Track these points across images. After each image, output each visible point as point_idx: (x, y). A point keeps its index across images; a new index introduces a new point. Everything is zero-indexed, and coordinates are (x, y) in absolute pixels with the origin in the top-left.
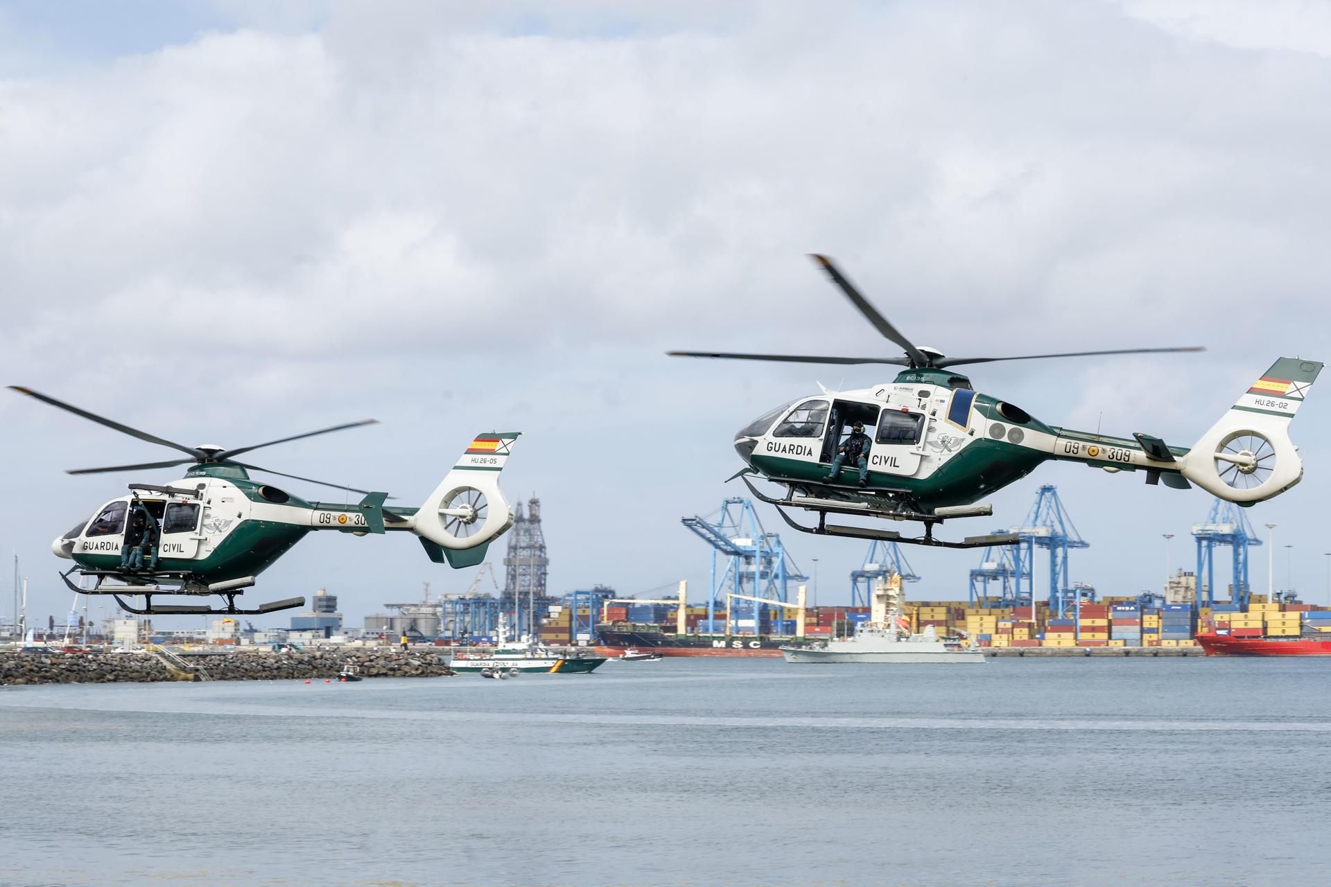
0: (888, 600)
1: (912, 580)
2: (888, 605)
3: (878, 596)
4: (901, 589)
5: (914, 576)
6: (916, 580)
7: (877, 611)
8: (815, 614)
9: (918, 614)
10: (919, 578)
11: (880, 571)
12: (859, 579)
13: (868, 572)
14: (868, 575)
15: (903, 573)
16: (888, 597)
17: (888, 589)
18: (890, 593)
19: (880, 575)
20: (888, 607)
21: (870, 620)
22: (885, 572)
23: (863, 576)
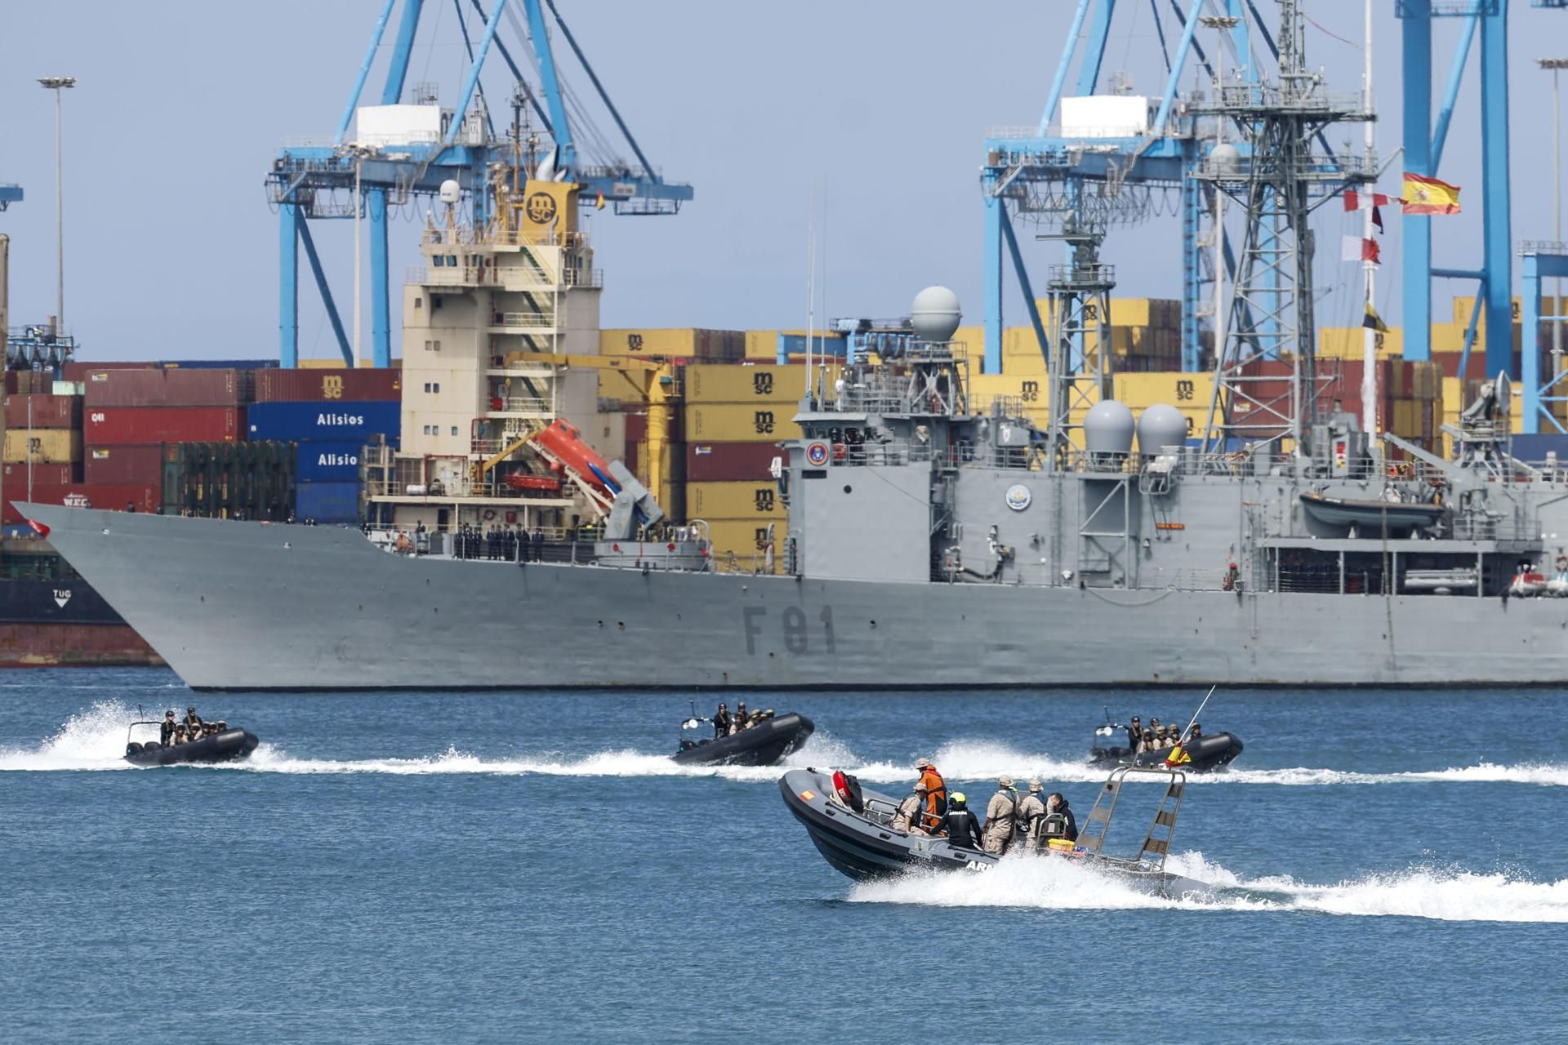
0: (499, 319)
1: (637, 203)
2: (498, 351)
3: (439, 300)
4: (574, 254)
5: (652, 185)
6: (665, 204)
7: (432, 388)
8: (64, 412)
9: (677, 407)
10: (683, 193)
11: (449, 149)
12: (323, 197)
13: (379, 157)
14: (381, 173)
15: (588, 163)
16: (501, 303)
17: (499, 258)
18: (514, 280)
19: (449, 171)
20: (498, 362)
21: (394, 443)
22: (477, 153)
23: (344, 180)
